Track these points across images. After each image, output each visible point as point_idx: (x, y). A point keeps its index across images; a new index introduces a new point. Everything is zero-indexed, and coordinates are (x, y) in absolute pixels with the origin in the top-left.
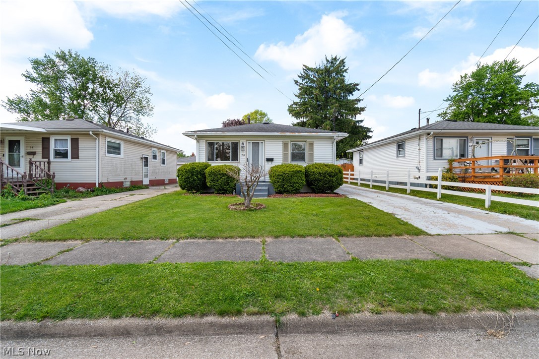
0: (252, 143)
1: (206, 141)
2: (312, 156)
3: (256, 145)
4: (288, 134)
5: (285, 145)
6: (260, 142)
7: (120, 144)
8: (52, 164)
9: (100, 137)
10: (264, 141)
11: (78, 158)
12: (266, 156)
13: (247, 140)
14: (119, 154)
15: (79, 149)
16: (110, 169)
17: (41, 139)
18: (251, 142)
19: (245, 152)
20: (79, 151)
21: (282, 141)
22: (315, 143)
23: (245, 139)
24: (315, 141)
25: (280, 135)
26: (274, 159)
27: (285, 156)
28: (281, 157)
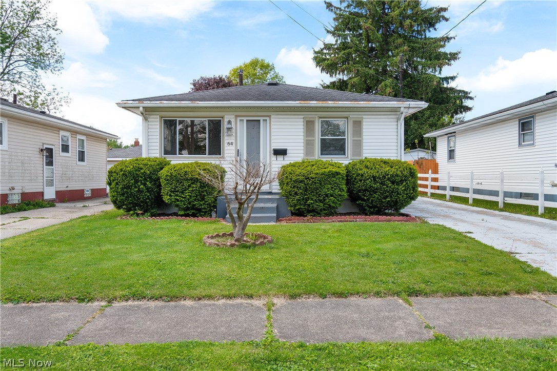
0: (247, 120)
1: (161, 117)
2: (358, 145)
3: (254, 125)
4: (314, 103)
5: (309, 125)
6: (261, 119)
7: (1, 124)
10: (269, 116)
12: (272, 145)
13: (237, 116)
14: (1, 142)
18: (245, 119)
19: (234, 138)
21: (303, 116)
22: (364, 120)
23: (233, 113)
24: (364, 117)
25: (299, 105)
26: (288, 152)
27: (309, 145)
28: (302, 148)
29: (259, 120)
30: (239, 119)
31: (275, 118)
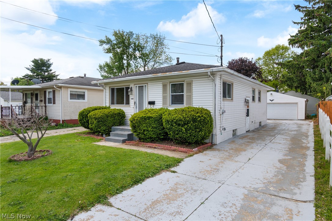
0: (139, 86)
1: (110, 87)
2: (190, 98)
3: (141, 88)
5: (164, 86)
6: (144, 85)
7: (84, 92)
8: (47, 107)
9: (62, 89)
10: (147, 84)
11: (55, 104)
12: (149, 99)
13: (135, 85)
14: (84, 99)
15: (56, 97)
16: (73, 110)
17: (44, 92)
18: (138, 86)
19: (133, 96)
20: (56, 99)
21: (161, 82)
22: (193, 82)
23: (133, 83)
24: (193, 80)
25: (153, 76)
26: (156, 103)
27: (164, 98)
28: (162, 100)
29: (143, 86)
30: (135, 86)
31: (150, 84)
